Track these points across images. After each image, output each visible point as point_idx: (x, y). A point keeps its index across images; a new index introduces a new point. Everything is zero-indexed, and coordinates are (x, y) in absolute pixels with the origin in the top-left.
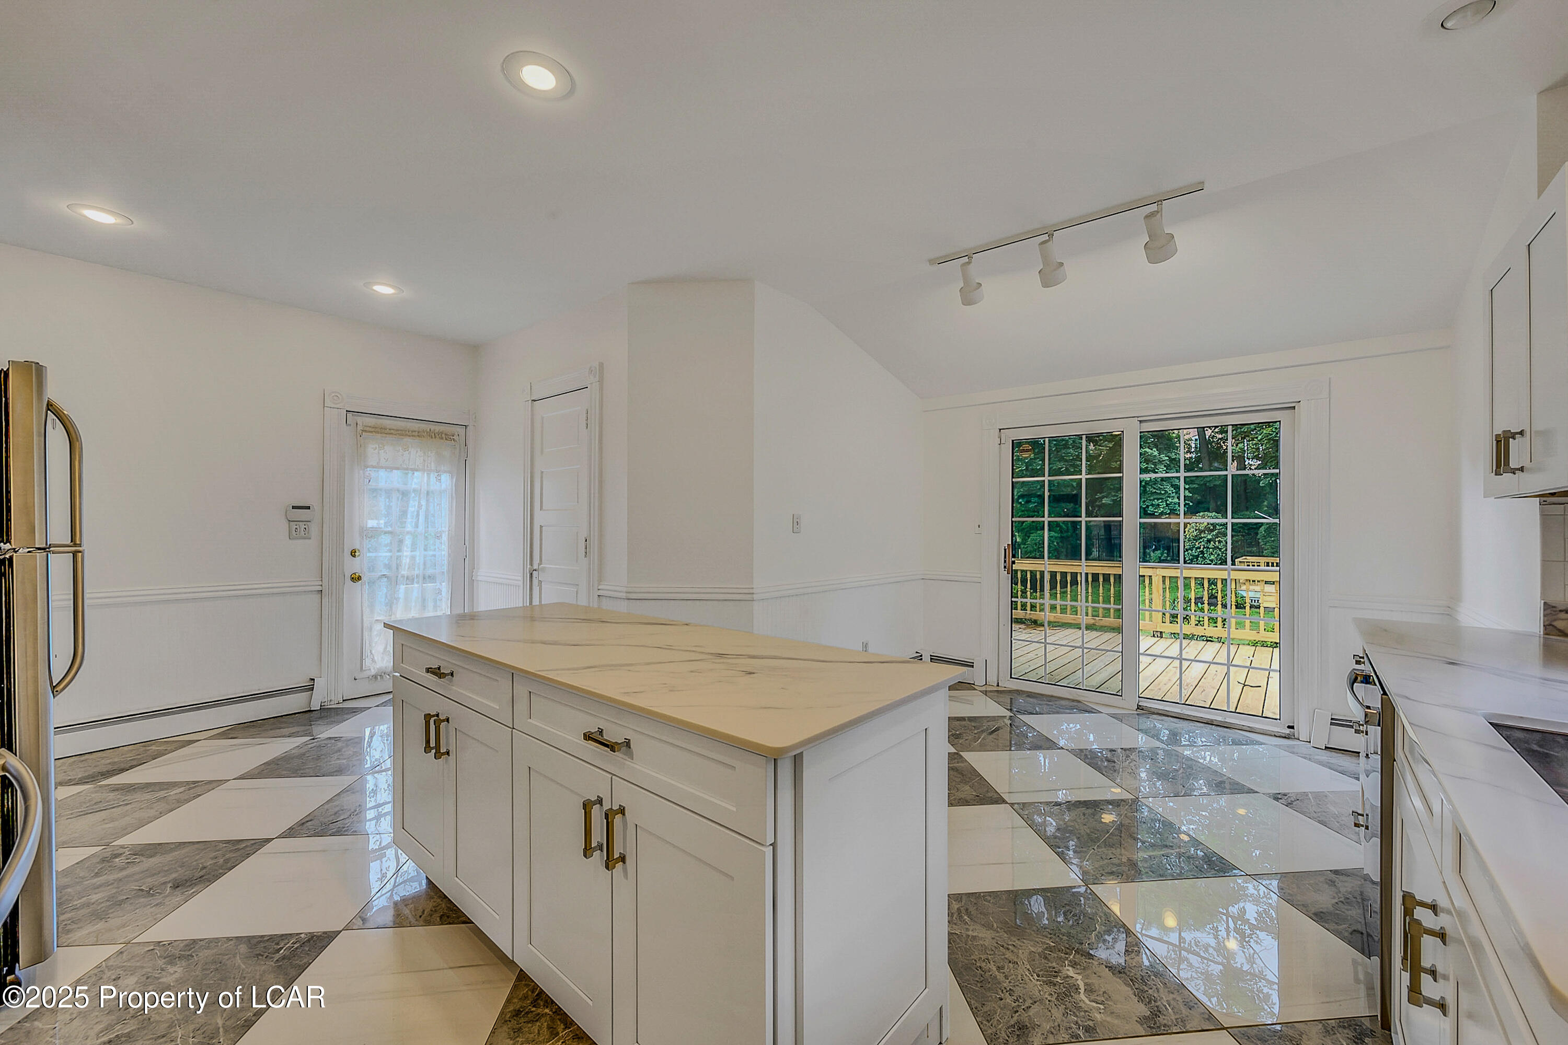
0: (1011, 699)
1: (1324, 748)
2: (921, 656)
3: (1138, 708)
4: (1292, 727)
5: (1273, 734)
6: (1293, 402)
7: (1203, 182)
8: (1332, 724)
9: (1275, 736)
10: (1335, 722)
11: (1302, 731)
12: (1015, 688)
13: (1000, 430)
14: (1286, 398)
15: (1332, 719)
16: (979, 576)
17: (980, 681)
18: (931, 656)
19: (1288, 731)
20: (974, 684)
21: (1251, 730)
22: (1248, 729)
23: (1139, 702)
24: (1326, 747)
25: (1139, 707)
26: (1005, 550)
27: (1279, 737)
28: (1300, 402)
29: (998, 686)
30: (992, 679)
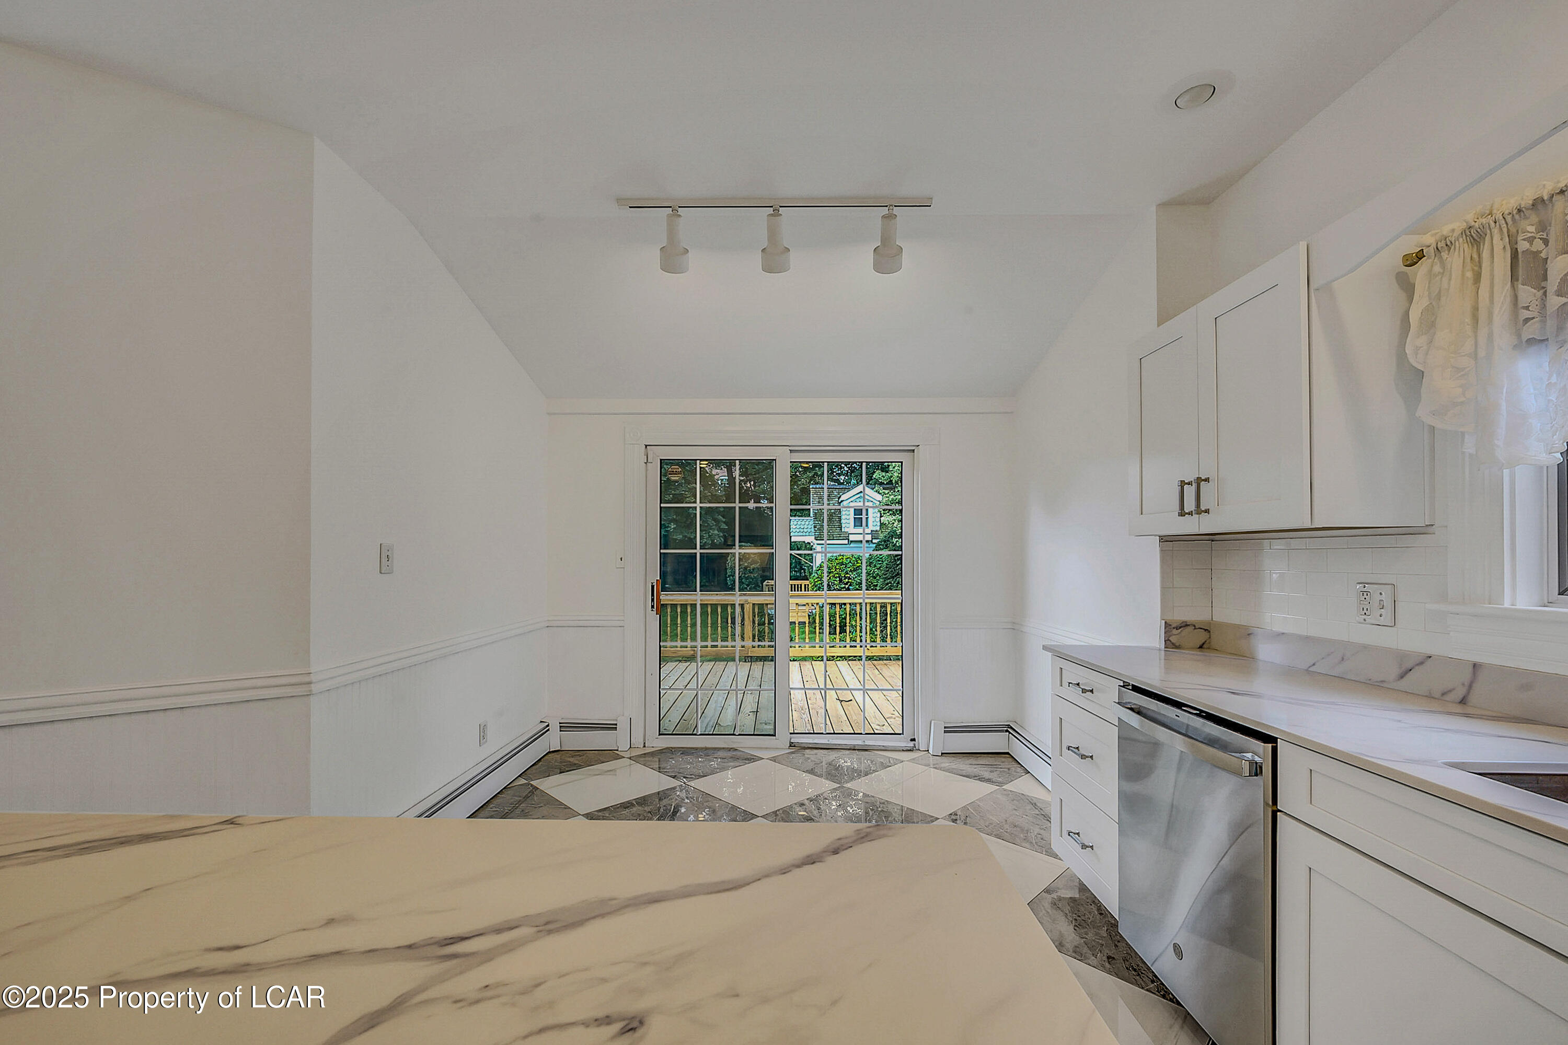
0: (659, 758)
1: (940, 755)
2: (548, 726)
3: (790, 746)
4: (913, 740)
5: (901, 749)
6: (914, 446)
7: (932, 198)
8: (945, 732)
9: (903, 750)
10: (948, 730)
11: (921, 743)
12: (665, 746)
13: (646, 446)
14: (907, 441)
15: (945, 728)
16: (622, 618)
17: (623, 746)
18: (560, 723)
19: (911, 744)
20: (617, 750)
21: (885, 749)
22: (883, 748)
23: (791, 739)
24: (942, 754)
25: (792, 745)
26: (653, 587)
27: (906, 751)
28: (918, 446)
29: (644, 746)
30: (638, 740)
